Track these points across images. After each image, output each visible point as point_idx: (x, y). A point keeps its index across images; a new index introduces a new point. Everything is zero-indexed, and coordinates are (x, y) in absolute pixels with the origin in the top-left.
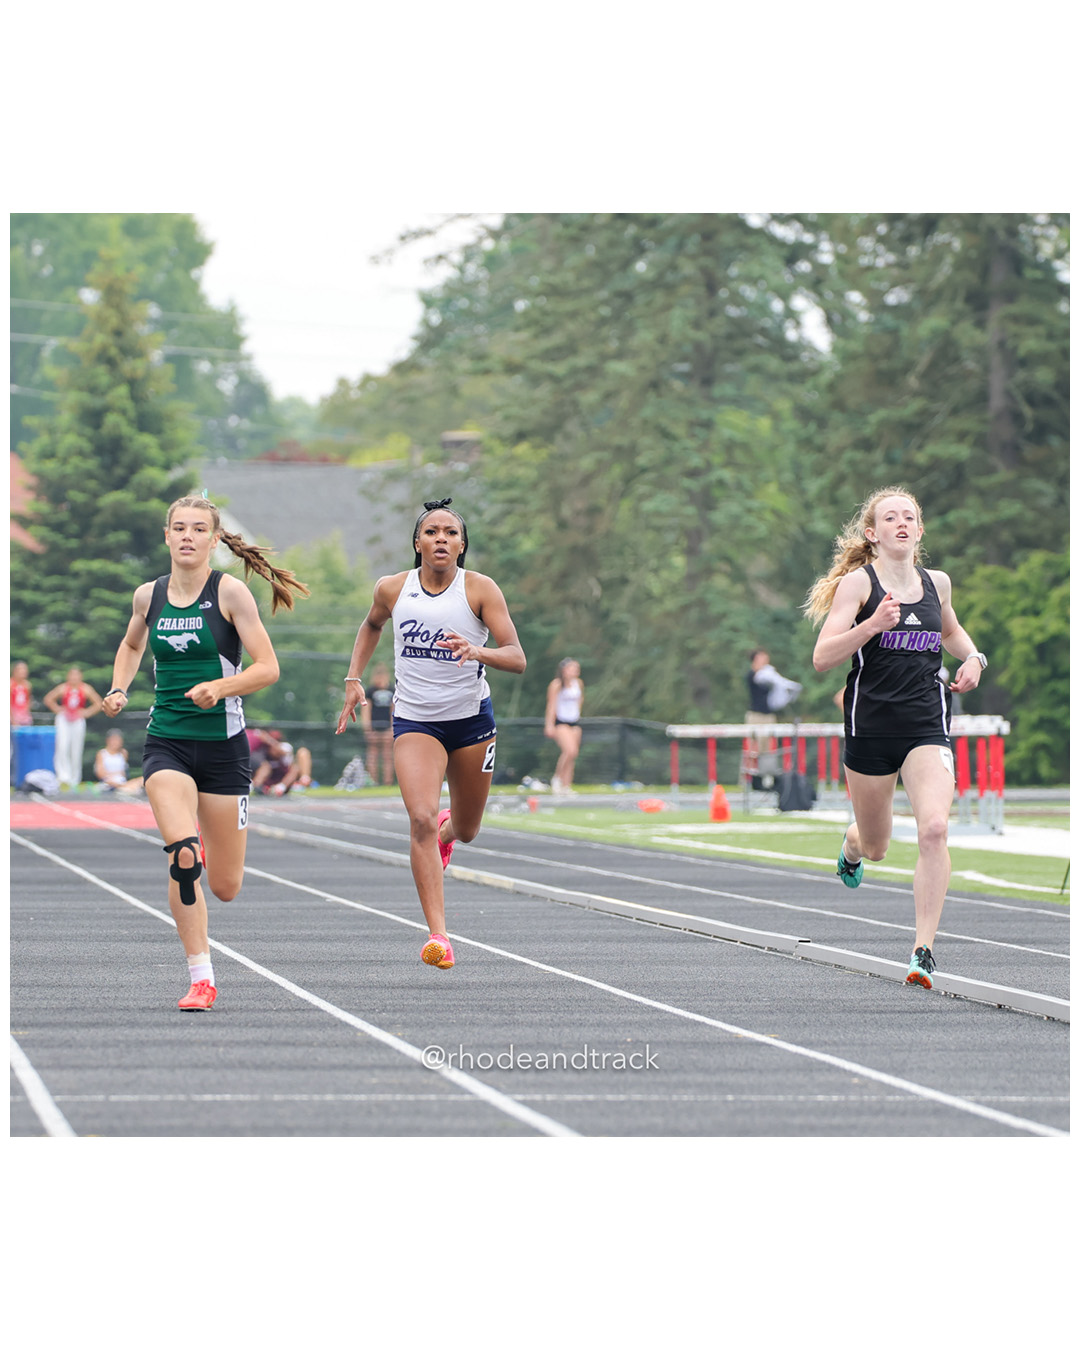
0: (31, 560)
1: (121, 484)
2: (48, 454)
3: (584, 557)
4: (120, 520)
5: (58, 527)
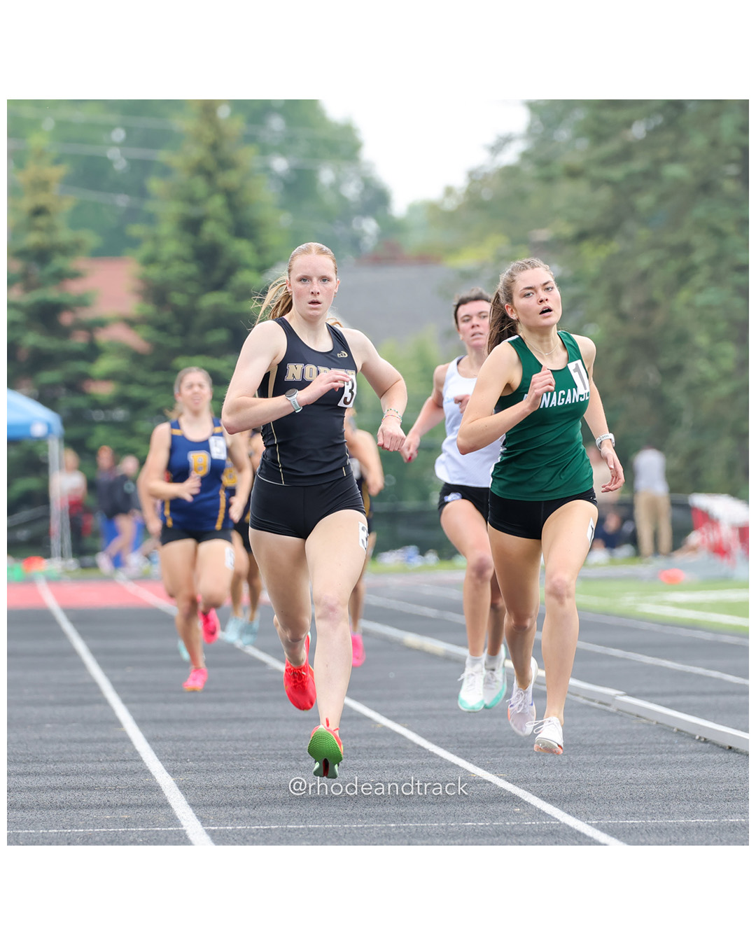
0: (137, 358)
1: (219, 286)
2: (150, 261)
5: (162, 328)
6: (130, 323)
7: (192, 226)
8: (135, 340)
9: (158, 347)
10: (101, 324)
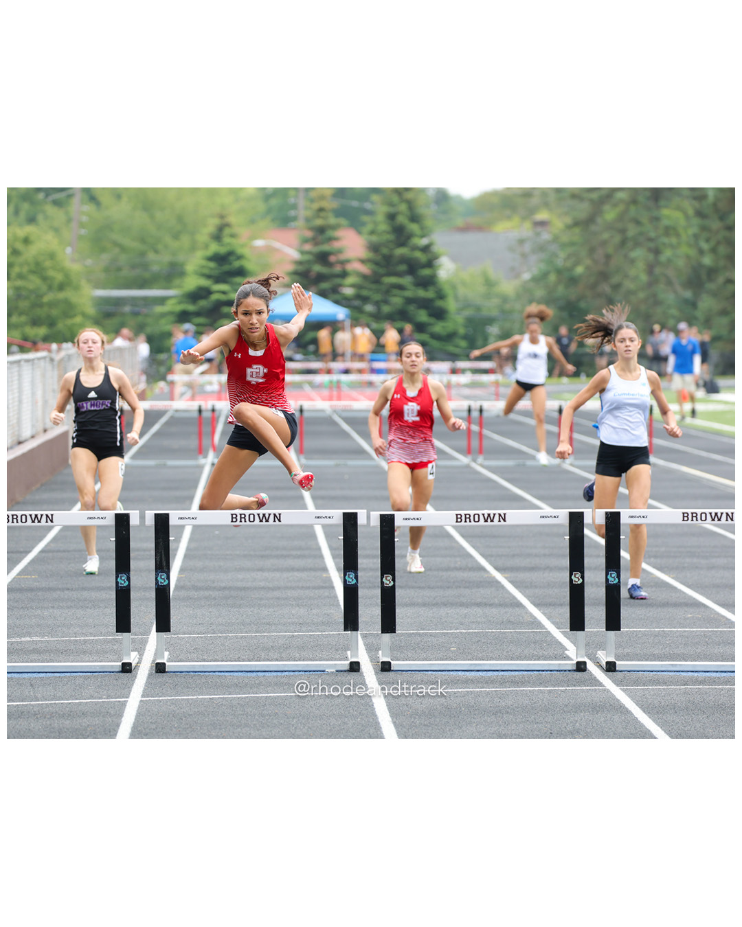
0: (365, 277)
1: (402, 245)
2: (372, 232)
3: (604, 276)
4: (404, 260)
5: (377, 263)
6: (363, 261)
7: (392, 217)
8: (365, 269)
9: (375, 273)
10: (348, 261)
